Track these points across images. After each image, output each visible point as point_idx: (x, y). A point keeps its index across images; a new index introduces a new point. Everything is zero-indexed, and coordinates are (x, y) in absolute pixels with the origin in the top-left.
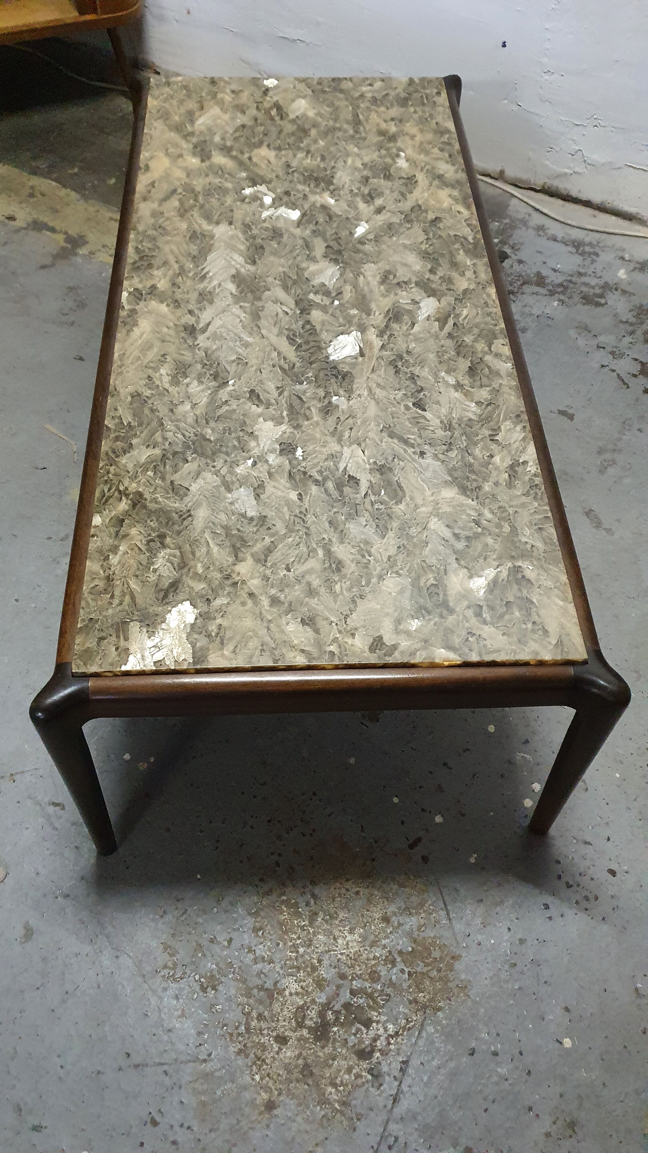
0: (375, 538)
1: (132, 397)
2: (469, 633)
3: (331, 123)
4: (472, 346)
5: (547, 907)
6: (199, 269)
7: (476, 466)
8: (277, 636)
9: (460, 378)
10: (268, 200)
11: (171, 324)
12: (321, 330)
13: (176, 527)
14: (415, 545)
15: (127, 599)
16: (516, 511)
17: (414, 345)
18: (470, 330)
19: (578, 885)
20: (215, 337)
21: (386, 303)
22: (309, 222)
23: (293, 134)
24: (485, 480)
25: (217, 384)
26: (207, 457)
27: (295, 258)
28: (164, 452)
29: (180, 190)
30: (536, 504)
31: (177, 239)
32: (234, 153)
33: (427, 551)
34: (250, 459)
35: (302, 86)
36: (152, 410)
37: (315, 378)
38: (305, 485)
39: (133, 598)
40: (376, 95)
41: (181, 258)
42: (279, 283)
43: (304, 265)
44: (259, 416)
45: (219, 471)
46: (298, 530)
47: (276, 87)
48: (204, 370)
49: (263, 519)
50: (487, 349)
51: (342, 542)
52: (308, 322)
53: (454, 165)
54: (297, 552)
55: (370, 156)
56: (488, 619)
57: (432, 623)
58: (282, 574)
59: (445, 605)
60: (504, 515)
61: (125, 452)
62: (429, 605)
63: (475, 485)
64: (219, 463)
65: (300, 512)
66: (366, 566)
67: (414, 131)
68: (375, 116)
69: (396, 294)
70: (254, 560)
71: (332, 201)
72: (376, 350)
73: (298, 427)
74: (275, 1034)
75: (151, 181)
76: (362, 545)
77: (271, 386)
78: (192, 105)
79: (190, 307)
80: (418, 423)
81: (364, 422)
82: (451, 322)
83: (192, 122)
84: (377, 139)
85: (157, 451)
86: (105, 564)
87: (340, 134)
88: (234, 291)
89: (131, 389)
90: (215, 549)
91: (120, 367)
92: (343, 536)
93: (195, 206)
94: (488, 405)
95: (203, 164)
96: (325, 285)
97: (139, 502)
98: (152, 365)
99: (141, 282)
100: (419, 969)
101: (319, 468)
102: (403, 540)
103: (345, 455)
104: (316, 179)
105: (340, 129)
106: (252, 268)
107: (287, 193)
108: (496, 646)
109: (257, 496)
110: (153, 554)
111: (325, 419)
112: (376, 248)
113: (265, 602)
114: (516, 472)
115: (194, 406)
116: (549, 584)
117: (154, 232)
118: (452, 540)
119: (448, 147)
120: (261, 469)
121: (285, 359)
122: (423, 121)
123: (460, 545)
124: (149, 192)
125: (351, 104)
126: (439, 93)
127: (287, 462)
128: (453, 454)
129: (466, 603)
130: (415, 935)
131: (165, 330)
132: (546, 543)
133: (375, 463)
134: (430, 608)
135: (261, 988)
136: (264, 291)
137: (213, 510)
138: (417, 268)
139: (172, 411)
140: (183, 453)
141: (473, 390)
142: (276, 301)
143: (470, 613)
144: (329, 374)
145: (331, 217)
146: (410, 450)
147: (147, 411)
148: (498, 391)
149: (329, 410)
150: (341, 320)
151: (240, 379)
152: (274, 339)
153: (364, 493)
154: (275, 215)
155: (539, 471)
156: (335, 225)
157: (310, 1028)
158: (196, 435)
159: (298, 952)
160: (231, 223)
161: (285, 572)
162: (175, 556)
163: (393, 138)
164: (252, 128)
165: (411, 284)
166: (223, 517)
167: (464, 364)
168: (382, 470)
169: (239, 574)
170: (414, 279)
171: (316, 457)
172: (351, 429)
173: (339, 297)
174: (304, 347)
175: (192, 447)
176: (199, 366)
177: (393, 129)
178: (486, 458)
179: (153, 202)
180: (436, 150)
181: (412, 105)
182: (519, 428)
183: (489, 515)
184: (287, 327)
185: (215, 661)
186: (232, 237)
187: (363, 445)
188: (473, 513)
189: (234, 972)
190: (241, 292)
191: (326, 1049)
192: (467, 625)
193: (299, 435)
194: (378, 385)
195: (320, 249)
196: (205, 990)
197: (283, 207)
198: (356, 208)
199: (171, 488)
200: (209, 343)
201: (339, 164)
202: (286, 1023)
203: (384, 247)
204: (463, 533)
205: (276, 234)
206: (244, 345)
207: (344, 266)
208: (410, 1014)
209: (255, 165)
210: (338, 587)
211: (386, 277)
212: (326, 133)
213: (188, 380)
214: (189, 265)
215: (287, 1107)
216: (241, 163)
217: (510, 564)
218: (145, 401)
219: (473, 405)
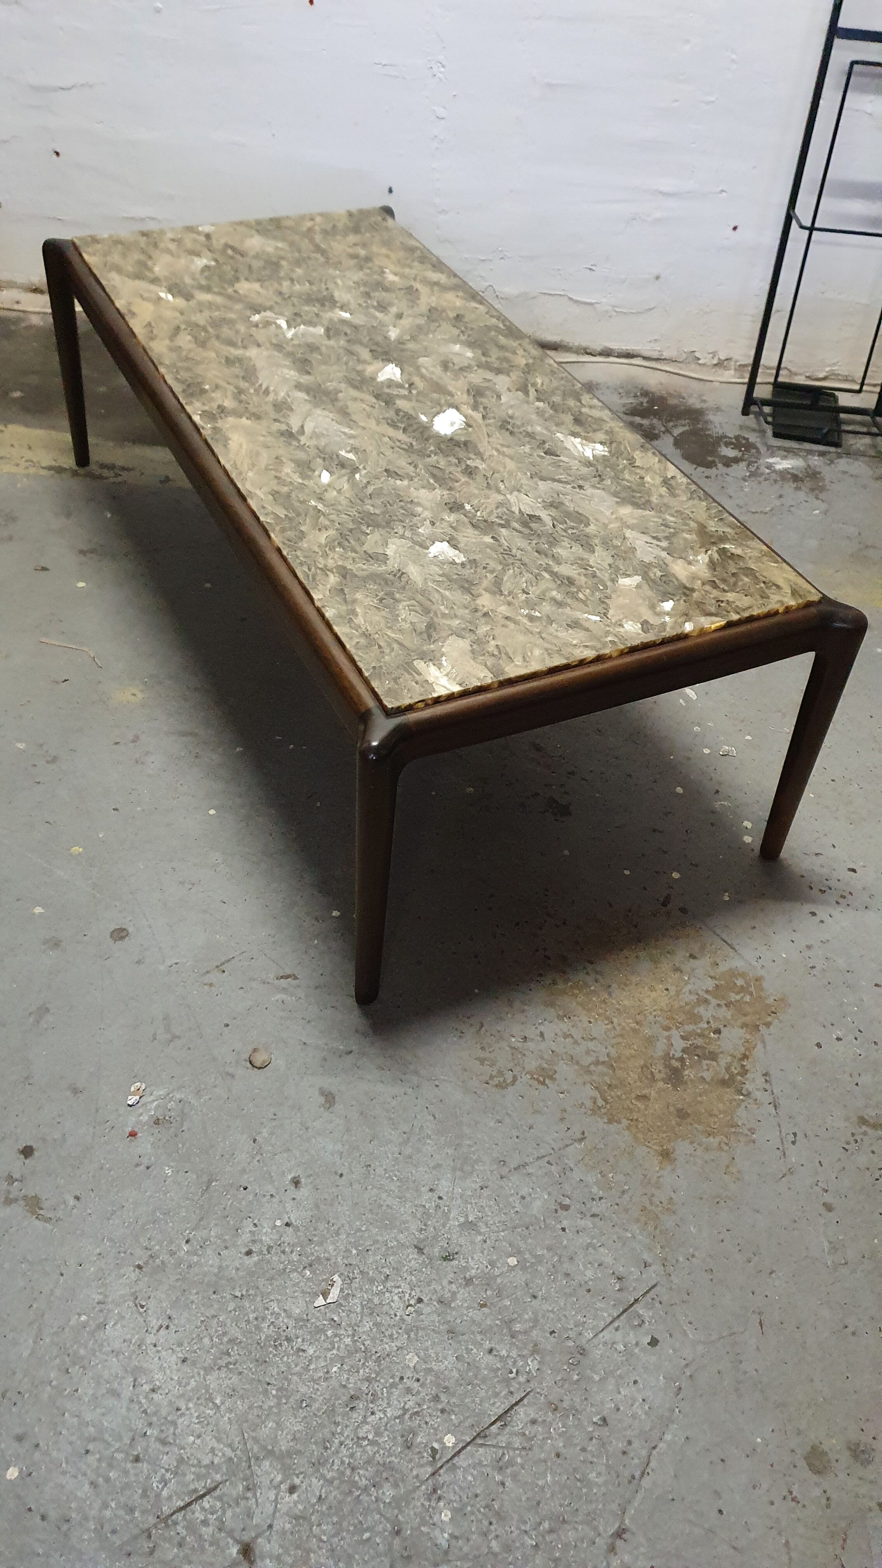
0: (586, 555)
1: (273, 495)
2: (718, 601)
3: (297, 255)
4: (564, 404)
5: (813, 914)
6: (257, 385)
7: (634, 487)
8: (555, 641)
9: (573, 429)
10: (283, 323)
11: (264, 433)
12: (416, 414)
13: (397, 585)
14: (625, 552)
15: (395, 646)
16: (693, 512)
17: (512, 411)
19: (830, 889)
20: (315, 435)
21: (461, 385)
22: (337, 334)
23: (264, 268)
24: (649, 495)
26: (383, 527)
27: (346, 364)
28: (340, 531)
29: (183, 327)
30: (704, 504)
31: (214, 365)
32: (216, 290)
33: (639, 554)
34: (425, 521)
35: (242, 229)
36: (301, 502)
37: (439, 450)
38: (493, 530)
39: (400, 644)
40: (324, 227)
41: (231, 380)
42: (345, 385)
43: (359, 368)
44: (409, 487)
45: (403, 535)
46: (513, 564)
47: (215, 232)
48: (326, 462)
49: (473, 562)
50: (579, 404)
51: (560, 564)
52: (399, 410)
54: (524, 579)
55: (358, 276)
56: (726, 588)
57: (682, 601)
58: (523, 598)
59: (682, 587)
60: (684, 516)
61: (301, 539)
62: (670, 590)
63: (643, 500)
64: (399, 529)
65: (504, 550)
66: (594, 576)
67: (384, 251)
68: (336, 244)
69: (465, 377)
70: (490, 593)
71: (346, 315)
72: (480, 420)
73: (451, 489)
75: (146, 323)
76: (579, 562)
77: (402, 463)
79: (273, 417)
80: (559, 466)
81: (510, 474)
82: (531, 389)
83: (149, 270)
84: (353, 262)
85: (332, 532)
87: (312, 262)
88: (306, 398)
89: (265, 489)
90: (447, 593)
91: (241, 473)
92: (556, 558)
93: (210, 337)
94: (611, 443)
95: (191, 302)
96: (392, 380)
97: (346, 573)
98: (271, 467)
99: (204, 405)
100: (732, 999)
101: (495, 515)
102: (612, 550)
103: (512, 501)
104: (318, 300)
105: (309, 258)
106: (309, 378)
107: (297, 315)
108: (746, 605)
109: (455, 547)
110: (391, 608)
111: (472, 479)
112: (419, 345)
113: (525, 621)
115: (339, 491)
117: (185, 364)
118: (655, 542)
120: (442, 526)
121: (399, 441)
123: (664, 544)
124: (152, 332)
125: (305, 237)
126: (384, 219)
127: (462, 516)
128: (608, 482)
129: (699, 582)
130: (712, 974)
131: (262, 438)
132: (734, 529)
133: (543, 501)
134: (672, 592)
135: (597, 1063)
136: (337, 394)
137: (422, 566)
138: (469, 354)
139: (321, 499)
140: (360, 528)
141: (589, 435)
142: (355, 399)
143: (707, 588)
144: (449, 445)
145: (356, 328)
146: (569, 486)
147: (296, 504)
148: (612, 432)
149: (471, 472)
150: (429, 403)
151: (367, 463)
152: (376, 428)
153: (551, 525)
154: (299, 333)
156: (365, 333)
157: (663, 1080)
158: (360, 513)
159: (612, 1023)
160: (259, 345)
161: (525, 595)
162: (413, 606)
163: (368, 259)
164: (217, 267)
165: (473, 367)
166: (435, 568)
167: (568, 418)
168: (554, 505)
169: (483, 606)
170: (473, 363)
171: (486, 507)
172: (502, 481)
173: (413, 387)
174: (410, 429)
175: (363, 522)
176: (319, 461)
177: (363, 252)
178: (638, 480)
179: (162, 340)
180: (416, 264)
181: (366, 232)
182: (650, 454)
183: (673, 519)
184: (381, 417)
185: (513, 670)
186: (269, 357)
187: (522, 490)
188: (655, 520)
189: (562, 1059)
190: (315, 397)
191: (689, 1090)
192: (712, 596)
193: (457, 495)
194: (502, 445)
195: (365, 354)
196: (543, 1083)
197: (302, 326)
198: (376, 318)
199: (370, 557)
200: (313, 442)
201: (331, 286)
202: (639, 1084)
203: (425, 343)
204: (660, 535)
205: (312, 348)
206: (352, 437)
207: (399, 363)
208: (748, 1037)
209: (246, 296)
210: (581, 595)
211: (446, 365)
212: (298, 263)
213: (317, 473)
214: (243, 385)
215: (682, 1148)
216: (230, 297)
217: (715, 549)
218: (288, 496)
219: (597, 445)
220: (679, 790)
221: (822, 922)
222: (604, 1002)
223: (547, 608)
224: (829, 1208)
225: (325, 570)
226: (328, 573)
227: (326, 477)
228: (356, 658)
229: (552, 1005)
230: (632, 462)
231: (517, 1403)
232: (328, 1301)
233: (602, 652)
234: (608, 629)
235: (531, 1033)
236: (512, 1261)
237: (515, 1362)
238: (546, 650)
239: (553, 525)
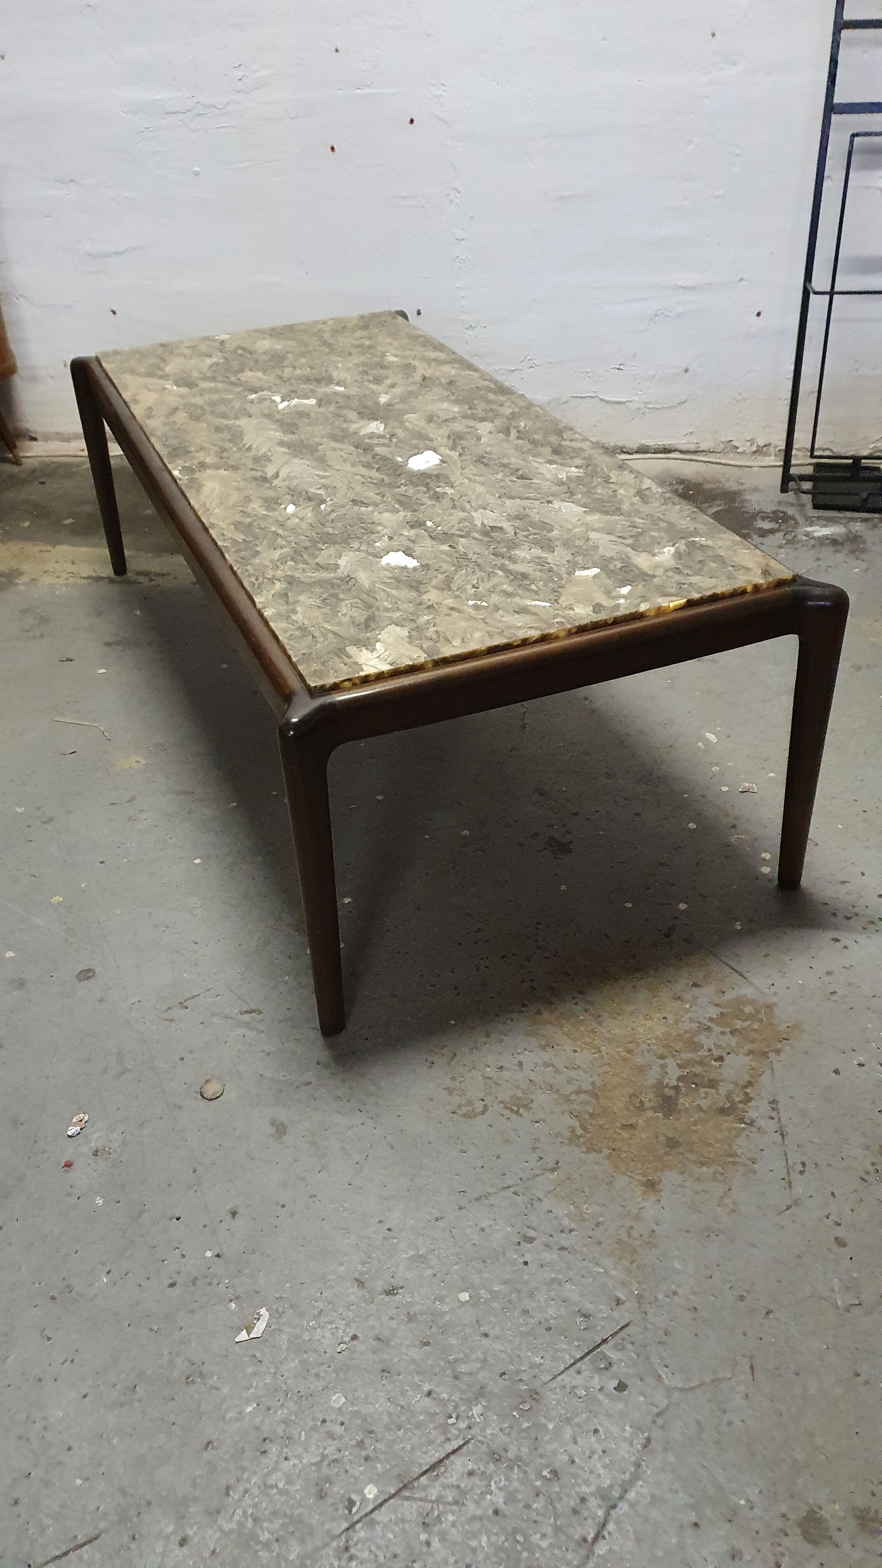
0: (545, 554)
1: (234, 525)
2: (679, 584)
3: (303, 349)
5: (837, 940)
6: (241, 445)
7: (605, 499)
8: (499, 625)
9: (550, 458)
10: (277, 398)
11: (238, 479)
12: (392, 457)
13: (344, 587)
14: (586, 550)
15: (330, 635)
16: (664, 514)
17: (489, 449)
19: (857, 915)
20: (288, 478)
21: (445, 431)
22: (328, 403)
23: (270, 361)
24: (620, 504)
25: (314, 503)
26: (340, 543)
27: (332, 424)
28: (295, 549)
29: (181, 407)
30: (678, 507)
31: (203, 433)
32: (220, 379)
33: (601, 551)
34: (384, 536)
35: (256, 335)
36: (261, 529)
37: (410, 482)
38: (452, 540)
39: (335, 634)
40: (334, 328)
41: (216, 443)
42: (328, 439)
43: (345, 425)
44: (373, 512)
45: (359, 549)
46: (466, 565)
47: (230, 339)
49: (426, 567)
51: (515, 563)
52: (376, 455)
54: (476, 577)
55: (359, 360)
56: (690, 573)
57: (640, 586)
58: (472, 592)
59: (643, 574)
60: (655, 518)
61: (254, 557)
62: (630, 578)
63: (613, 508)
64: (355, 544)
65: (460, 555)
66: (550, 570)
67: (388, 340)
68: (343, 339)
69: (448, 426)
70: (438, 590)
71: (340, 389)
72: (456, 457)
73: (415, 511)
74: (618, 1125)
76: (536, 560)
77: (370, 494)
79: (250, 467)
80: (530, 487)
81: (478, 496)
83: (161, 369)
84: (356, 350)
85: (287, 550)
87: (316, 353)
88: (286, 451)
90: (393, 592)
92: (513, 559)
93: (205, 413)
94: (587, 466)
95: (193, 390)
96: (375, 433)
97: (293, 581)
98: (238, 504)
99: (186, 461)
100: (739, 1027)
101: (457, 528)
102: (573, 550)
103: (476, 516)
104: (315, 380)
106: (293, 436)
107: (293, 392)
108: (711, 585)
109: (410, 555)
110: (333, 606)
111: (438, 502)
112: (407, 406)
113: (470, 610)
114: (645, 495)
115: (302, 519)
116: (728, 544)
117: (175, 433)
118: (620, 540)
120: (400, 540)
121: (372, 478)
123: (629, 541)
124: (151, 413)
125: (315, 336)
126: (394, 319)
127: (422, 531)
128: (578, 497)
129: (661, 570)
130: (717, 1002)
131: (235, 484)
132: (704, 525)
133: (508, 515)
136: (317, 446)
137: (373, 572)
138: (456, 409)
139: (282, 525)
140: (315, 546)
141: (566, 461)
142: (334, 449)
143: (670, 574)
144: (421, 478)
145: (347, 397)
146: (536, 502)
147: (256, 530)
149: (438, 497)
150: (407, 448)
151: (335, 496)
152: (350, 469)
153: (513, 533)
154: (291, 405)
155: (665, 491)
156: (356, 401)
157: (653, 1108)
158: (319, 534)
159: (600, 1052)
160: (250, 416)
161: (474, 590)
162: (357, 603)
163: (371, 347)
164: (225, 363)
165: (458, 418)
166: (385, 573)
167: (547, 450)
168: (518, 517)
169: (429, 600)
170: (458, 415)
171: (448, 523)
172: (469, 502)
173: (395, 437)
174: (384, 468)
175: (320, 541)
176: (288, 497)
177: (367, 343)
178: (611, 493)
179: (160, 417)
180: (418, 347)
181: (373, 328)
182: (626, 472)
183: (642, 521)
184: (357, 461)
185: (447, 651)
186: (258, 423)
187: (488, 508)
188: (623, 523)
189: (541, 1088)
190: (295, 450)
191: (682, 1119)
192: (673, 580)
193: (421, 515)
194: (474, 475)
195: (352, 415)
196: (517, 1113)
197: (296, 400)
198: (370, 389)
199: (319, 567)
200: (287, 483)
201: (331, 369)
202: (626, 1112)
203: (414, 404)
204: (625, 535)
205: (302, 414)
206: (323, 478)
207: (385, 420)
208: (753, 1064)
209: (247, 382)
210: (533, 587)
211: (430, 419)
212: (303, 355)
213: (282, 506)
214: (228, 445)
215: (669, 1179)
216: (231, 384)
217: (683, 542)
218: (250, 525)
219: (573, 469)
220: (692, 826)
221: (845, 947)
222: (593, 1031)
223: (495, 599)
224: (841, 1243)
225: (272, 581)
226: (275, 581)
227: (291, 509)
228: (287, 647)
229: (533, 1034)
230: (607, 480)
231: (454, 1452)
232: (252, 1336)
233: (547, 631)
234: (557, 612)
235: (508, 1061)
236: (464, 1296)
237: (456, 1407)
238: (488, 632)
239: (515, 533)
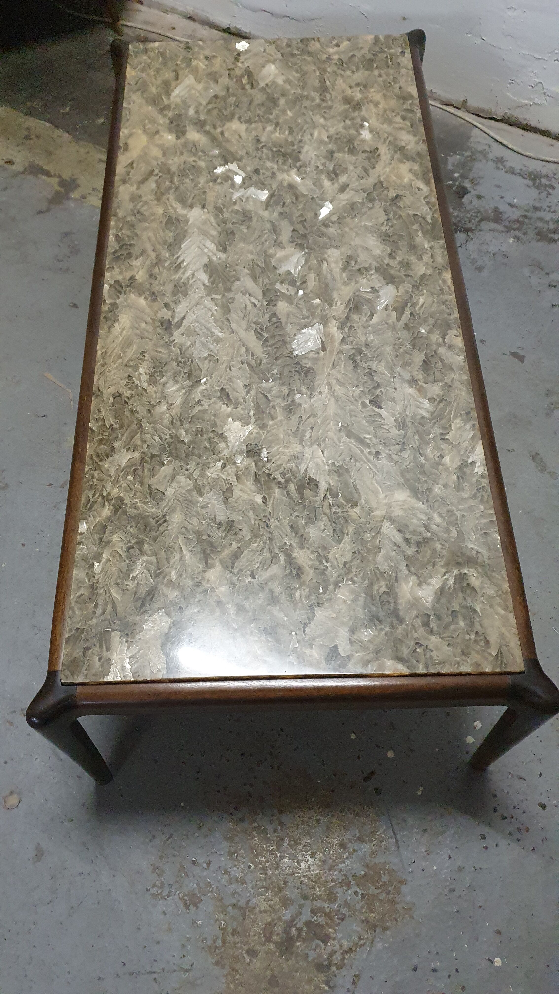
1: (114, 398)
2: (417, 643)
3: (299, 91)
4: (427, 338)
5: (483, 837)
6: (175, 258)
7: (427, 467)
9: (415, 373)
10: (238, 180)
11: (149, 319)
12: (286, 324)
13: (153, 533)
14: (369, 551)
15: (109, 608)
16: (463, 515)
17: (372, 338)
18: (425, 321)
19: (512, 818)
20: (188, 330)
22: (277, 203)
23: (263, 104)
24: (436, 482)
25: (191, 383)
26: (181, 460)
27: (263, 244)
28: (143, 455)
29: (156, 171)
30: (482, 507)
31: (154, 225)
32: (207, 128)
33: (380, 558)
34: (219, 461)
35: (272, 49)
36: (132, 412)
37: (280, 374)
38: (269, 488)
39: (114, 607)
40: (342, 57)
41: (159, 247)
42: (248, 272)
43: (271, 251)
44: (229, 416)
45: (192, 474)
46: (262, 535)
47: (247, 51)
48: (179, 368)
49: (231, 524)
50: (441, 340)
51: (302, 547)
52: (274, 314)
53: (415, 135)
54: (261, 558)
55: (336, 127)
56: (435, 629)
57: (383, 632)
58: (247, 581)
59: (395, 613)
60: (452, 519)
61: (107, 456)
62: (381, 614)
63: (425, 487)
64: (192, 466)
65: (265, 516)
66: (324, 572)
67: (378, 97)
68: (342, 80)
69: (357, 282)
70: (223, 567)
71: (298, 179)
72: (337, 344)
73: (263, 427)
74: (246, 947)
75: (130, 161)
76: (320, 550)
77: (240, 384)
78: (168, 75)
79: (167, 300)
80: (374, 421)
81: (325, 420)
82: (408, 312)
83: (168, 94)
84: (342, 108)
85: (137, 455)
86: (90, 572)
87: (307, 103)
88: (206, 281)
89: (112, 390)
90: (187, 555)
92: (303, 540)
93: (170, 188)
94: (441, 401)
95: (179, 141)
96: (290, 273)
97: (120, 508)
98: (131, 363)
99: (121, 273)
100: (370, 892)
101: (282, 470)
102: (358, 544)
103: (306, 455)
104: (284, 155)
105: (307, 98)
106: (223, 256)
107: (257, 171)
108: (441, 657)
109: (226, 500)
110: (132, 560)
111: (288, 418)
112: (339, 231)
113: (232, 610)
114: (464, 473)
115: (170, 406)
116: (492, 592)
117: (133, 218)
118: (403, 545)
119: (410, 115)
120: (230, 471)
121: (253, 355)
122: (387, 86)
123: (410, 551)
124: (128, 173)
125: (319, 68)
126: (403, 53)
127: (254, 464)
128: (406, 454)
129: (415, 612)
130: (368, 861)
131: (144, 325)
132: (490, 550)
133: (333, 464)
134: (381, 618)
135: (235, 907)
136: (234, 281)
137: (186, 515)
138: (378, 252)
139: (150, 411)
140: (160, 456)
141: (426, 385)
142: (245, 292)
143: (419, 622)
144: (293, 370)
145: (297, 197)
146: (366, 451)
147: (127, 413)
148: (450, 386)
149: (292, 409)
150: (305, 311)
151: (211, 378)
152: (242, 334)
153: (323, 496)
154: (245, 196)
155: (486, 472)
156: (301, 206)
158: (172, 437)
159: (266, 874)
160: (204, 207)
161: (250, 579)
162: (151, 563)
164: (224, 99)
165: (371, 270)
166: (195, 521)
167: (419, 358)
168: (340, 471)
169: (208, 581)
170: (375, 264)
171: (280, 458)
172: (312, 428)
173: (304, 286)
174: (271, 342)
175: (168, 449)
176: (174, 364)
177: (358, 96)
178: (437, 459)
179: (132, 185)
180: (398, 119)
181: (377, 68)
182: (468, 426)
183: (438, 519)
184: (254, 320)
186: (205, 222)
187: (323, 445)
188: (423, 517)
189: (212, 892)
190: (213, 283)
192: (415, 635)
193: (264, 436)
194: (338, 381)
195: (286, 233)
196: (188, 907)
197: (253, 187)
198: (321, 187)
199: (149, 492)
200: (183, 340)
201: (306, 137)
202: (256, 938)
203: (347, 229)
204: (412, 539)
205: (246, 217)
206: (215, 340)
207: (309, 252)
208: (362, 933)
209: (227, 140)
210: (297, 594)
211: (348, 263)
212: (294, 102)
213: (164, 379)
214: (165, 254)
216: (213, 139)
217: (456, 572)
218: (126, 402)
219: (426, 402)
221: (486, 847)
222: (271, 852)
226: (106, 503)
235: (202, 857)
239: (325, 497)
